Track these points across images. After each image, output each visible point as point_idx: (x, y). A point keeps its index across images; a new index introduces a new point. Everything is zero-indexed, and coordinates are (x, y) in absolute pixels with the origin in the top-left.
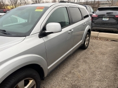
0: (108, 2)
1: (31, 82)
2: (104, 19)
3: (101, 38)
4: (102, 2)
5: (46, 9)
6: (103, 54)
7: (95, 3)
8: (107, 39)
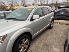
0: (64, 3)
1: (27, 40)
2: (61, 13)
3: (60, 23)
4: (61, 4)
5: (33, 9)
6: (60, 31)
7: (57, 4)
8: (63, 24)
